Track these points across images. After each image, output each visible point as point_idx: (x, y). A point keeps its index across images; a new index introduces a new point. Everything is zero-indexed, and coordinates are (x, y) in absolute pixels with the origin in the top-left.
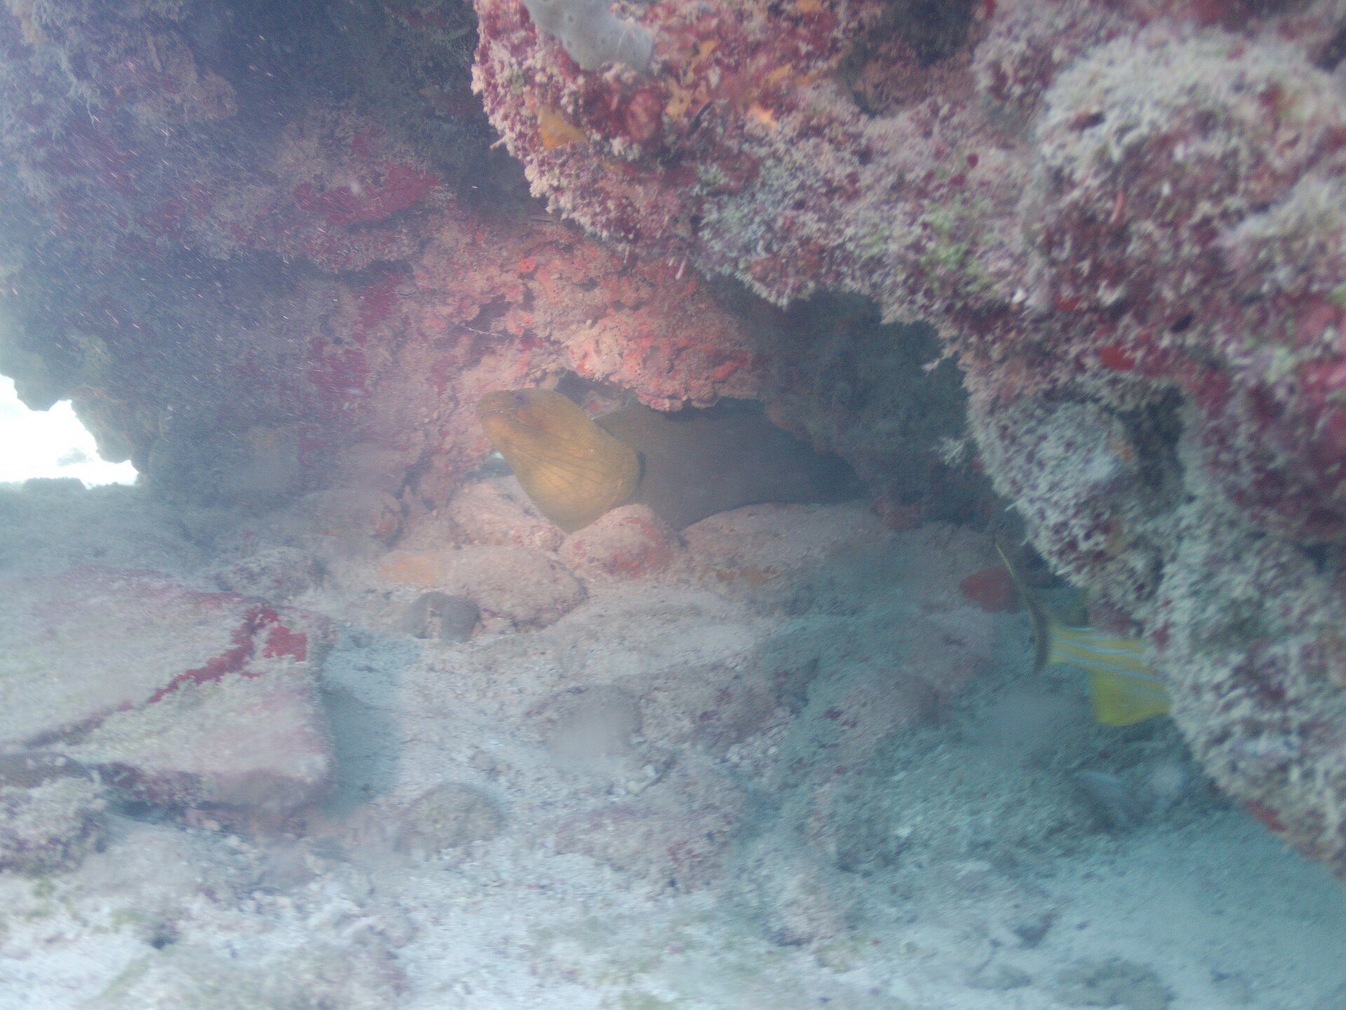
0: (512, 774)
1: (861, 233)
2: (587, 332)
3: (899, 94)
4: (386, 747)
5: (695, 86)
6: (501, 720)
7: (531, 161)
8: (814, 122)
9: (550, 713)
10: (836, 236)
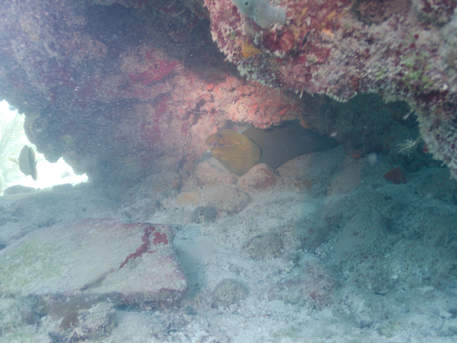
0: (244, 271)
1: (374, 71)
2: (233, 106)
3: (373, 13)
4: (199, 269)
5: (301, 26)
6: (234, 251)
7: (240, 64)
8: (348, 31)
9: (251, 246)
10: (364, 74)
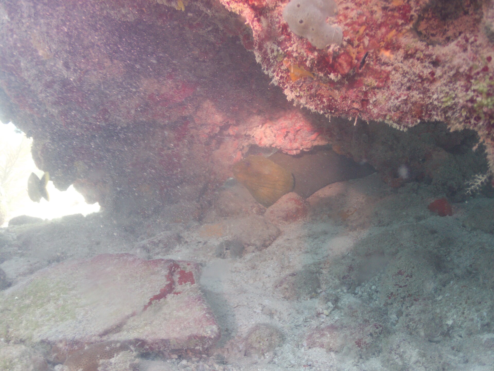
0: (278, 314)
1: (440, 97)
3: (434, 32)
4: (228, 311)
5: (358, 46)
6: (265, 290)
7: (287, 88)
8: (410, 52)
9: (285, 285)
10: (428, 99)
